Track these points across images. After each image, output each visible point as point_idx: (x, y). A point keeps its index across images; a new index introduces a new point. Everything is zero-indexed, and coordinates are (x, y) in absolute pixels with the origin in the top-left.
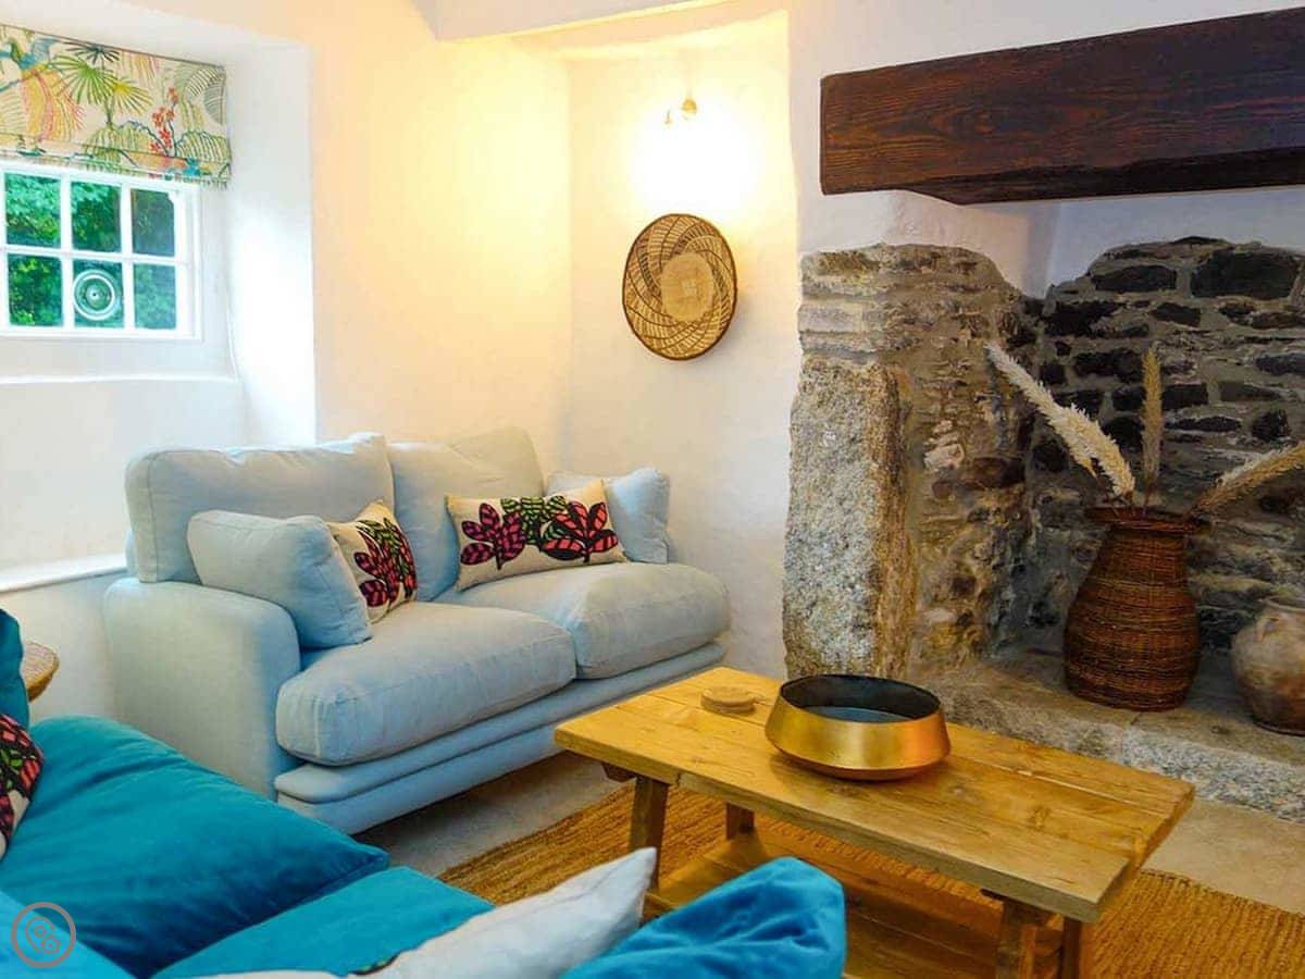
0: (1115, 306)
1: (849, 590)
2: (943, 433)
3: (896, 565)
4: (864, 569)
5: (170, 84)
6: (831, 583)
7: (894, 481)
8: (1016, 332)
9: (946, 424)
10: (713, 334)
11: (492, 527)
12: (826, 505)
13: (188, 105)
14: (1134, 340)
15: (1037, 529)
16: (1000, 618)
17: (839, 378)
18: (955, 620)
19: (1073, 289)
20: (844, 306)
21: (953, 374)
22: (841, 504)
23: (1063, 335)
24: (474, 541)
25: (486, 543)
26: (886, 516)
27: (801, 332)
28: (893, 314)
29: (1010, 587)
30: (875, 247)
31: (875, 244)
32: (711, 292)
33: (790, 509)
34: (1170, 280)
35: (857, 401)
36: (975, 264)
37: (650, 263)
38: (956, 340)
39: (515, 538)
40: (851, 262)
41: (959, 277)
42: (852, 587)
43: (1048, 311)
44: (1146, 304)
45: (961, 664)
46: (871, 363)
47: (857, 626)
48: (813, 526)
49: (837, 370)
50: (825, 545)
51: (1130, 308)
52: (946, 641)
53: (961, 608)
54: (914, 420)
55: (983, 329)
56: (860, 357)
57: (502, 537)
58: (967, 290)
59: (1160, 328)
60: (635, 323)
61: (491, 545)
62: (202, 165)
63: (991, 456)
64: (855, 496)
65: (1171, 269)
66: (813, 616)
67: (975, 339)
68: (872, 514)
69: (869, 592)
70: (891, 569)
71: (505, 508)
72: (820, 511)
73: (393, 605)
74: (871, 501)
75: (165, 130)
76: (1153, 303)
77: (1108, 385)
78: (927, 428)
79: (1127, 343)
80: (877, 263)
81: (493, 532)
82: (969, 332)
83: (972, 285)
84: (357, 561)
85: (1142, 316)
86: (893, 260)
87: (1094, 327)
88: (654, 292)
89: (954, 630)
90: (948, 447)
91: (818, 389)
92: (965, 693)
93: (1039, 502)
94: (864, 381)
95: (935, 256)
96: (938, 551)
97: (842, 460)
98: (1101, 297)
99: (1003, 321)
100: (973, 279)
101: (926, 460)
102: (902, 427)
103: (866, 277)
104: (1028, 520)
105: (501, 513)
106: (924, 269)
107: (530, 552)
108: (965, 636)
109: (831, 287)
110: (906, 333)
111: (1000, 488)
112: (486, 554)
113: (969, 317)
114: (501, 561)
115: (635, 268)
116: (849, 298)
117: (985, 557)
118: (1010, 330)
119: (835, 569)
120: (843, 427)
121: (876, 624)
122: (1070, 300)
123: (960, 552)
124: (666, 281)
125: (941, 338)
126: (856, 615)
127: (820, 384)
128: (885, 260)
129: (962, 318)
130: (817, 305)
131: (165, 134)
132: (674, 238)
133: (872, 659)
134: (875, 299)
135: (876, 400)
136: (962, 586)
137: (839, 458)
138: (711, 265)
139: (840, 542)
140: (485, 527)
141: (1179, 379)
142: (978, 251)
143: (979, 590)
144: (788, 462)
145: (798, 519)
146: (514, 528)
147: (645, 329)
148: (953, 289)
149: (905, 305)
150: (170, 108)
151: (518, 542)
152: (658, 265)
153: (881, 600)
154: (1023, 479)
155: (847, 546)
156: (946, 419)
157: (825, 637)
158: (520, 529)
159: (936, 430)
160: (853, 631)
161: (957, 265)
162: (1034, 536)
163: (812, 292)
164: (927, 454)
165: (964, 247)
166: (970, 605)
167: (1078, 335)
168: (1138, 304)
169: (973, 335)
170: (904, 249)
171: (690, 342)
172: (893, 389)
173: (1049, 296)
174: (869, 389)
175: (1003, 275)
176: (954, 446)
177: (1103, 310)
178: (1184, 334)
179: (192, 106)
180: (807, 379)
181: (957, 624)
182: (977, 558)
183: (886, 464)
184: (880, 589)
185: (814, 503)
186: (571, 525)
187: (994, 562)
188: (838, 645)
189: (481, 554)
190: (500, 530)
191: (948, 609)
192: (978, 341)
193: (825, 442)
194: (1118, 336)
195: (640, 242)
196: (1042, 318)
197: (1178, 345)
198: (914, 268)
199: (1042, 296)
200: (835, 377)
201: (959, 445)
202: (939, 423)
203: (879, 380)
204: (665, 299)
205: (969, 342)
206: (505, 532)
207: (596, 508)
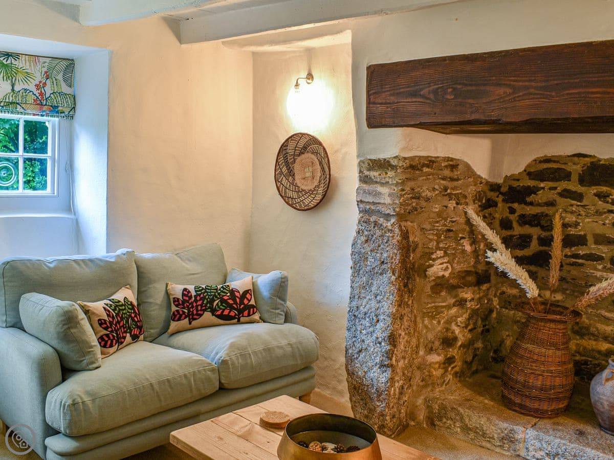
0: (539, 189)
1: (378, 345)
2: (437, 258)
3: (407, 332)
4: (386, 334)
5: (45, 69)
6: (369, 341)
7: (406, 285)
8: (484, 201)
9: (440, 253)
10: (319, 197)
11: (188, 301)
12: (368, 298)
13: (54, 79)
14: (550, 208)
15: (497, 309)
16: (474, 358)
17: (376, 228)
18: (443, 361)
19: (517, 178)
20: (380, 189)
21: (444, 225)
22: (376, 297)
23: (513, 202)
24: (178, 309)
25: (184, 310)
26: (400, 306)
27: (358, 201)
28: (404, 194)
29: (480, 341)
30: (395, 157)
31: (395, 156)
32: (319, 174)
33: (350, 298)
34: (567, 176)
35: (385, 241)
36: (458, 165)
37: (289, 158)
38: (446, 207)
39: (199, 308)
40: (383, 165)
41: (447, 172)
42: (380, 343)
43: (504, 189)
44: (555, 188)
45: (446, 385)
46: (393, 220)
47: (382, 366)
48: (361, 308)
49: (376, 223)
50: (367, 319)
51: (546, 191)
52: (438, 373)
53: (447, 355)
54: (419, 251)
55: (463, 201)
56: (387, 217)
57: (193, 307)
58: (452, 179)
59: (562, 202)
60: (280, 190)
61: (186, 311)
62: (60, 108)
63: (468, 269)
64: (383, 293)
65: (569, 170)
66: (359, 358)
67: (459, 206)
68: (391, 304)
69: (388, 347)
70: (403, 334)
71: (196, 291)
72: (365, 300)
73: (120, 347)
74: (391, 297)
75: (41, 91)
76: (559, 188)
77: (535, 232)
78: (428, 255)
79: (544, 209)
80: (396, 166)
81: (188, 304)
82: (454, 202)
83: (456, 177)
84: (99, 324)
85: (553, 195)
86: (405, 165)
87: (528, 199)
88: (291, 173)
89: (442, 366)
90: (441, 266)
91: (366, 233)
92: (444, 403)
93: (498, 294)
94: (389, 230)
95: (433, 162)
96: (435, 322)
97: (377, 273)
98: (531, 183)
99: (476, 196)
100: (456, 174)
101: (427, 273)
102: (412, 255)
103: (391, 173)
104: (492, 304)
105: (193, 293)
106: (425, 170)
107: (207, 316)
108: (450, 369)
109: (373, 178)
110: (414, 204)
111: (475, 286)
112: (184, 316)
113: (455, 194)
114: (191, 320)
115: (281, 160)
116: (382, 184)
117: (463, 325)
118: (480, 200)
119: (371, 333)
120: (378, 255)
121: (392, 365)
122: (515, 184)
123: (449, 322)
124: (297, 167)
125: (436, 206)
126: (381, 359)
127: (367, 230)
128: (400, 165)
129: (450, 195)
130: (365, 187)
131: (41, 94)
132: (301, 144)
133: (389, 384)
134: (395, 186)
135: (395, 241)
136: (448, 342)
137: (376, 271)
138: (319, 160)
139: (375, 318)
140: (184, 302)
141: (572, 231)
142: (460, 158)
143: (460, 343)
144: (350, 271)
145: (354, 304)
146: (199, 303)
147: (285, 192)
148: (444, 179)
149: (413, 189)
150: (44, 81)
151: (201, 310)
152: (293, 160)
153: (395, 352)
154: (489, 281)
155: (378, 321)
156: (440, 250)
157: (366, 369)
158: (203, 303)
159: (434, 256)
160: (379, 368)
161: (446, 166)
162: (495, 313)
163: (364, 179)
164: (428, 269)
165: (451, 156)
166: (453, 352)
167: (520, 203)
168: (551, 189)
169: (457, 204)
170: (412, 159)
171: (309, 201)
172: (405, 235)
173: (504, 181)
174: (391, 235)
175: (476, 171)
176: (445, 265)
177: (533, 191)
178: (575, 206)
179: (56, 80)
180: (360, 227)
181: (444, 363)
182: (459, 326)
183: (399, 277)
184: (395, 346)
185: (363, 295)
186: (231, 302)
187: (469, 328)
188: (372, 375)
189: (181, 316)
190: (192, 303)
191: (439, 355)
192: (460, 207)
193: (368, 262)
194: (539, 205)
195: (284, 147)
196: (501, 193)
197: (572, 212)
198: (418, 169)
199: (500, 181)
200: (374, 227)
201: (448, 264)
202: (436, 252)
203: (397, 230)
204: (297, 177)
205: (454, 208)
206: (195, 304)
207: (247, 292)
